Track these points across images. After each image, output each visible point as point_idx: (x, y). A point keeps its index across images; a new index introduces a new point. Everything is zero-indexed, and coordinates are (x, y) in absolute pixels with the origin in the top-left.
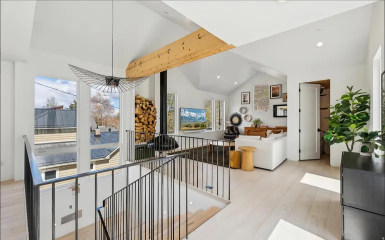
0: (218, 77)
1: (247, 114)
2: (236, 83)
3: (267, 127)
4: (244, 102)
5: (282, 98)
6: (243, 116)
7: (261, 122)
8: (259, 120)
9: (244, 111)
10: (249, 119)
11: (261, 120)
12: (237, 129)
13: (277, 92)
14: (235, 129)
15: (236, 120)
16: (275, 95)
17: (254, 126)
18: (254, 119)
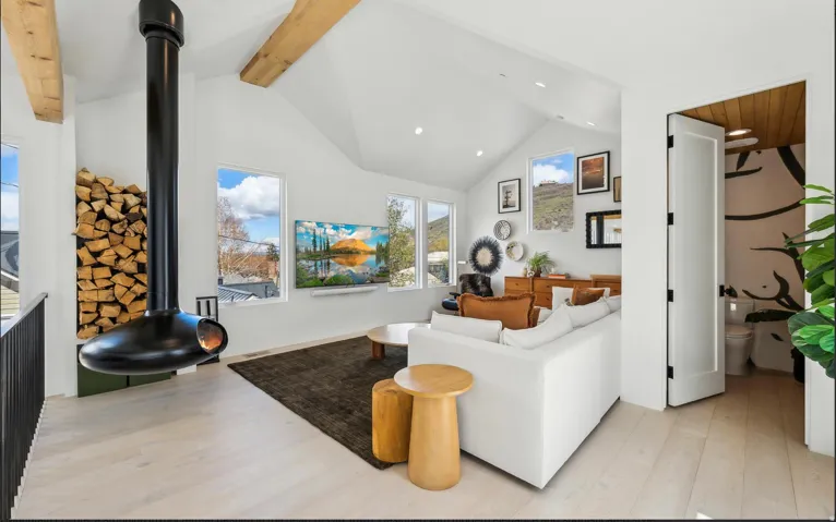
0: (419, 131)
1: (515, 239)
2: (480, 153)
3: (568, 276)
4: (504, 207)
5: (612, 192)
6: (503, 246)
7: (552, 263)
8: (545, 257)
9: (505, 231)
10: (519, 252)
11: (552, 256)
12: (487, 282)
13: (596, 174)
14: (480, 283)
15: (485, 257)
16: (591, 184)
17: (530, 274)
18: (532, 255)
